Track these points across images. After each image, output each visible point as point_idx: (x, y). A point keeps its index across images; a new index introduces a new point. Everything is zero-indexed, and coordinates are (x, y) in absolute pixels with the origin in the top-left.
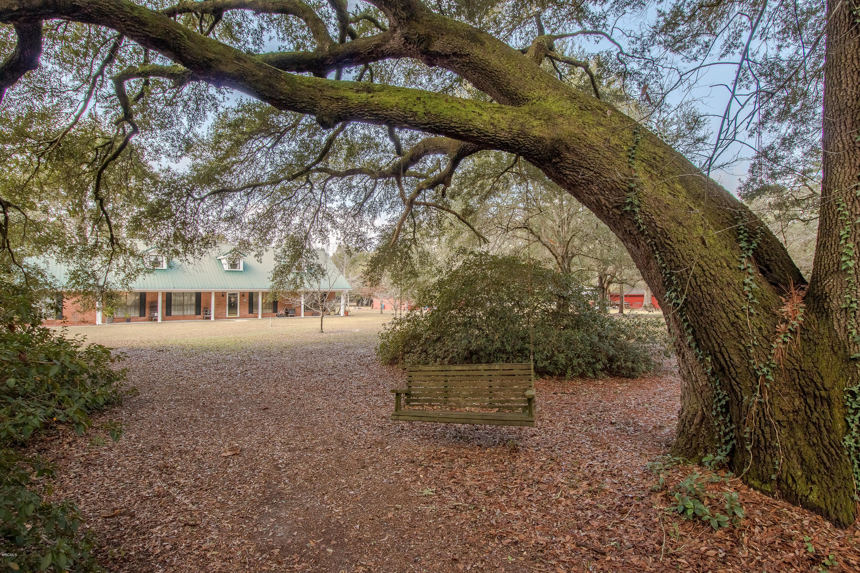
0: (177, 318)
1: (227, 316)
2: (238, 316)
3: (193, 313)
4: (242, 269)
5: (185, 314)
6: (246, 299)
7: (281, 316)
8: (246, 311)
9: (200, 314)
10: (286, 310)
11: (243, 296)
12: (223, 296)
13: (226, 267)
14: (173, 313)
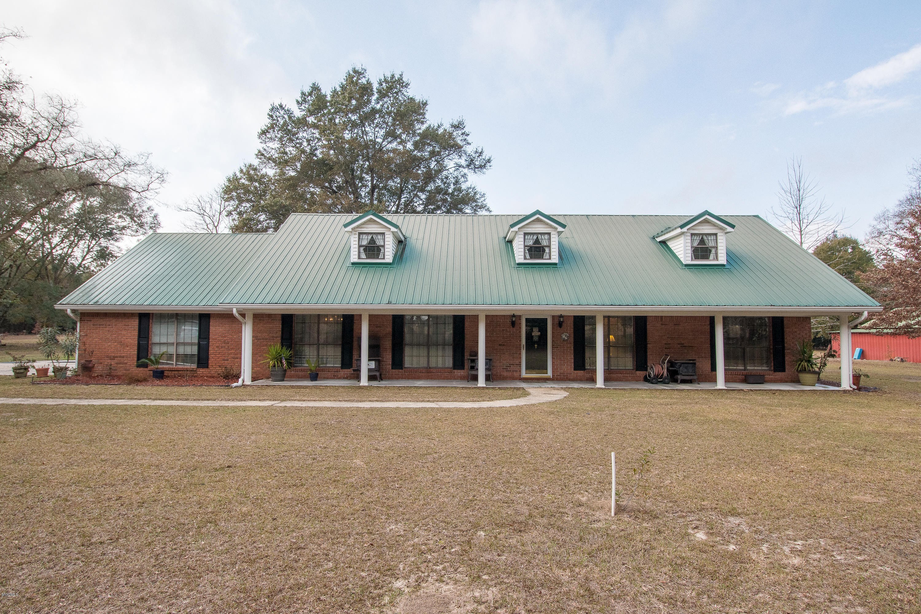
0: (415, 374)
1: (524, 374)
2: (550, 374)
3: (449, 362)
4: (555, 259)
5: (433, 364)
6: (567, 335)
7: (657, 380)
8: (568, 366)
9: (462, 367)
10: (671, 364)
11: (560, 324)
12: (513, 324)
13: (520, 257)
14: (408, 362)
